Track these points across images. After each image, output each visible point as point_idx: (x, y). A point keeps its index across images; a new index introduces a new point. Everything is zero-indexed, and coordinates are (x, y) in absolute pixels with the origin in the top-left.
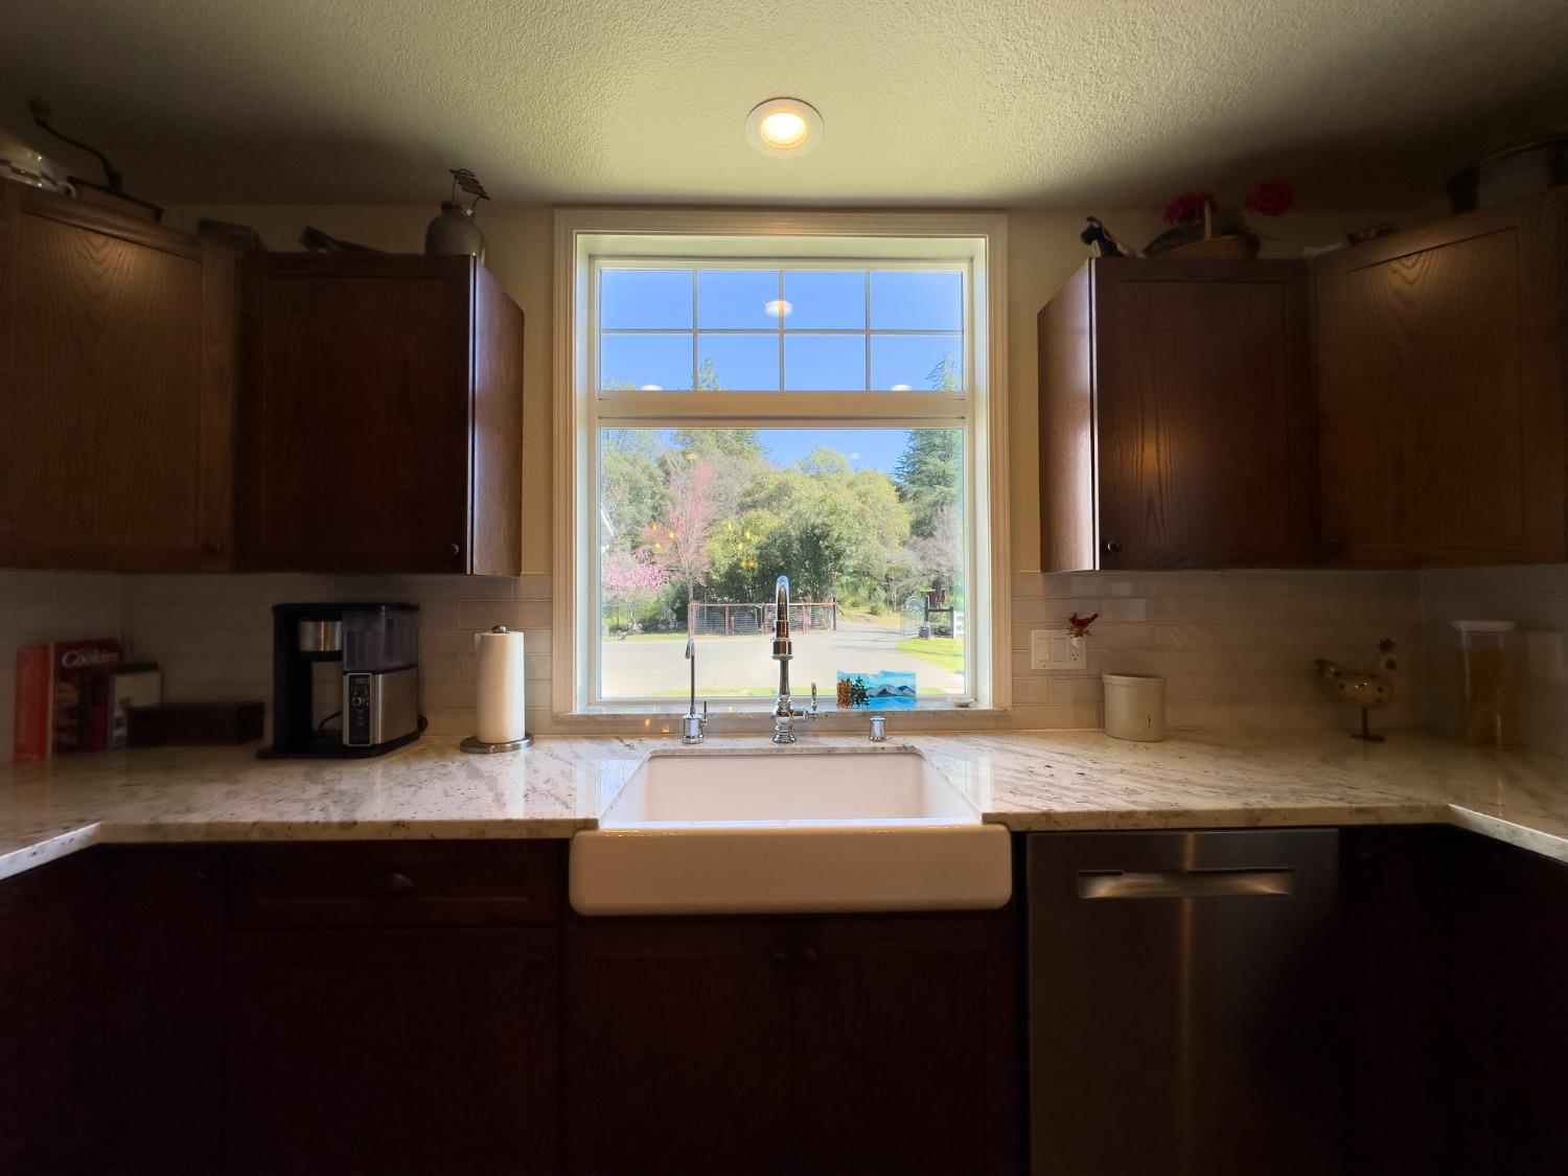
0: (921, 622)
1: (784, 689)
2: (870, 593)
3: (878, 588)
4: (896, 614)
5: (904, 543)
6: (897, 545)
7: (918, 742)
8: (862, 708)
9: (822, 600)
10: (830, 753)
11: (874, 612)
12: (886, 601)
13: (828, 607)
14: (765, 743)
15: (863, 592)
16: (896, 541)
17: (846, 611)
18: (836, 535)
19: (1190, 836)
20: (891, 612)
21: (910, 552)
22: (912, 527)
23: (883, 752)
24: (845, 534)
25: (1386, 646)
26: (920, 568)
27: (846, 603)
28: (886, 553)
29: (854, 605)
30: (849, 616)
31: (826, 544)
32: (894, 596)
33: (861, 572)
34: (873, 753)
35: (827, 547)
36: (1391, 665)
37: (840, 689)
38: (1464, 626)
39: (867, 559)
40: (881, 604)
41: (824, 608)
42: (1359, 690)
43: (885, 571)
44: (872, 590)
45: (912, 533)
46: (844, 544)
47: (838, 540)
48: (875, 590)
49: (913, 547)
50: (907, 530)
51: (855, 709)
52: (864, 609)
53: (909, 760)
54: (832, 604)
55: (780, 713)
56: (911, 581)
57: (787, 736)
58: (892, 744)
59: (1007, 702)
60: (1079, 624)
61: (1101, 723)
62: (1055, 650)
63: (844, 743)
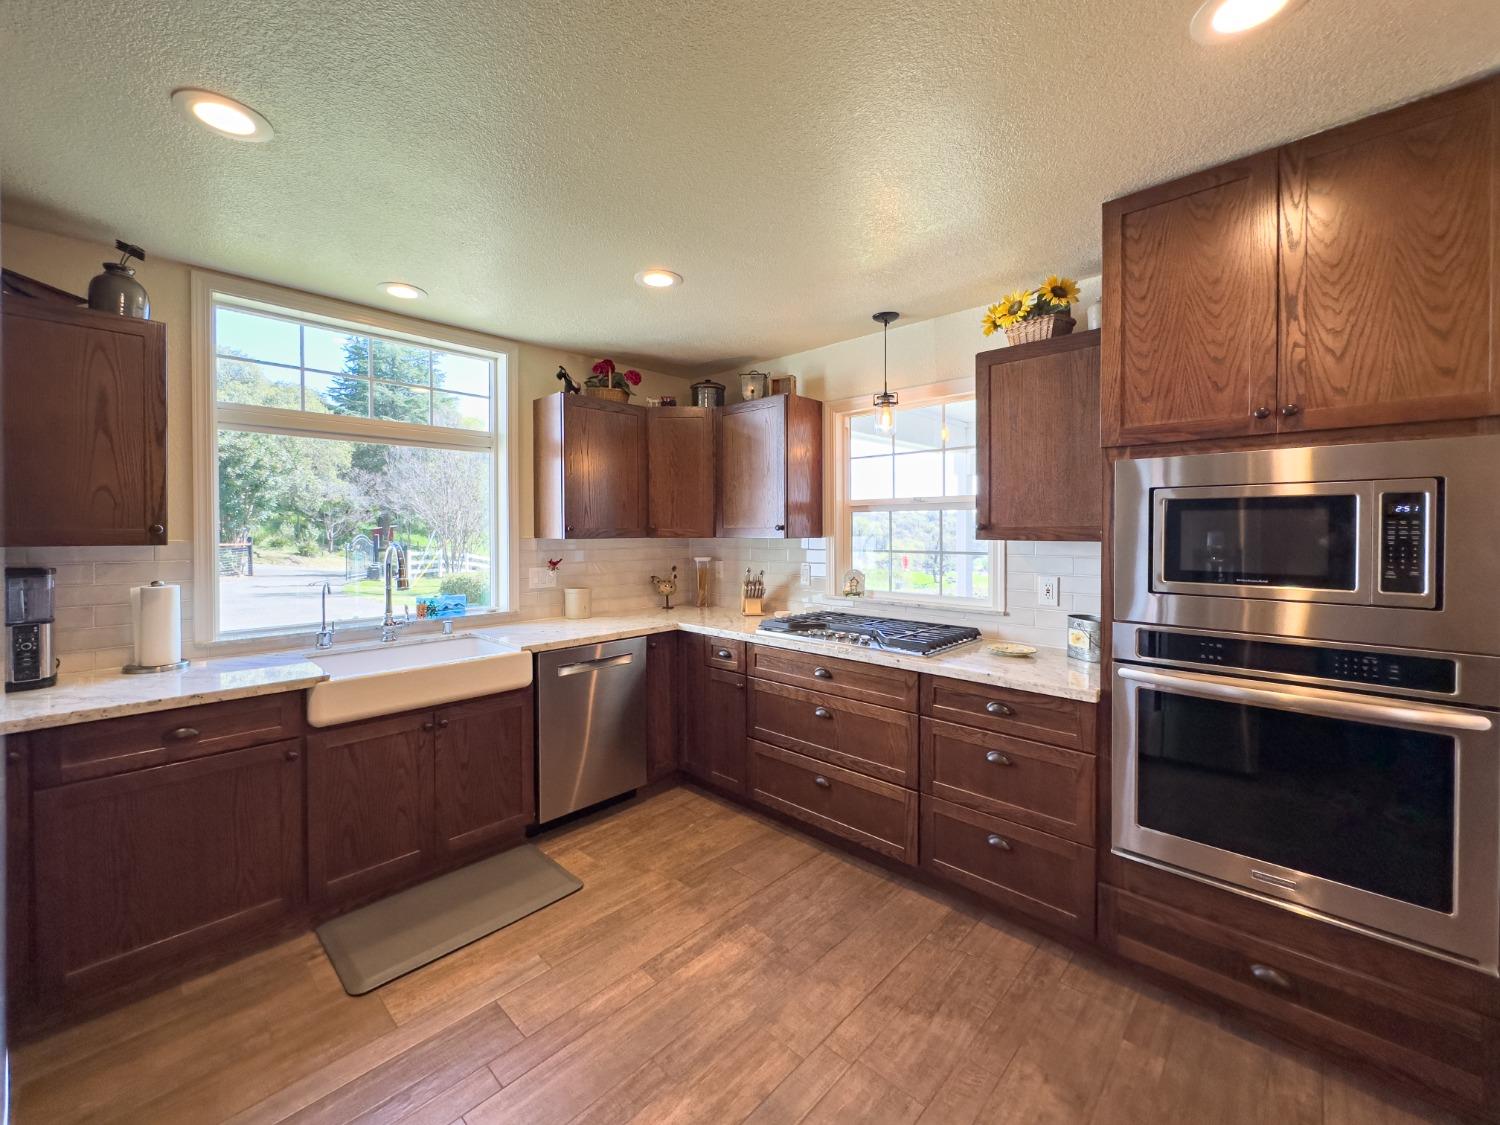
0: (370, 564)
1: (389, 610)
2: (296, 530)
3: (310, 526)
4: (333, 555)
5: (343, 476)
6: (334, 477)
7: (474, 632)
8: (434, 618)
9: (231, 540)
10: (422, 643)
11: (303, 553)
12: (320, 540)
13: (240, 549)
14: (376, 643)
15: (288, 530)
16: (333, 473)
17: (262, 553)
18: (252, 461)
19: (600, 645)
20: (326, 552)
21: (353, 487)
22: (354, 459)
23: (454, 639)
24: (266, 461)
25: (674, 568)
26: (364, 504)
27: (263, 543)
28: (320, 486)
29: (274, 545)
30: (268, 558)
31: (238, 472)
32: (331, 534)
33: (287, 505)
34: (448, 640)
35: (239, 476)
36: (675, 577)
37: (418, 608)
38: (697, 559)
39: (294, 488)
40: (313, 544)
41: (234, 550)
42: (665, 588)
43: (319, 504)
44: (300, 529)
45: (353, 465)
46: (265, 473)
47: (257, 466)
48: (305, 527)
49: (354, 480)
50: (348, 462)
51: (429, 619)
52: (289, 550)
53: (468, 642)
54: (245, 544)
55: (386, 624)
56: (352, 519)
57: (392, 637)
58: (458, 634)
59: (517, 607)
60: (553, 564)
61: (563, 613)
62: (541, 578)
63: (429, 637)
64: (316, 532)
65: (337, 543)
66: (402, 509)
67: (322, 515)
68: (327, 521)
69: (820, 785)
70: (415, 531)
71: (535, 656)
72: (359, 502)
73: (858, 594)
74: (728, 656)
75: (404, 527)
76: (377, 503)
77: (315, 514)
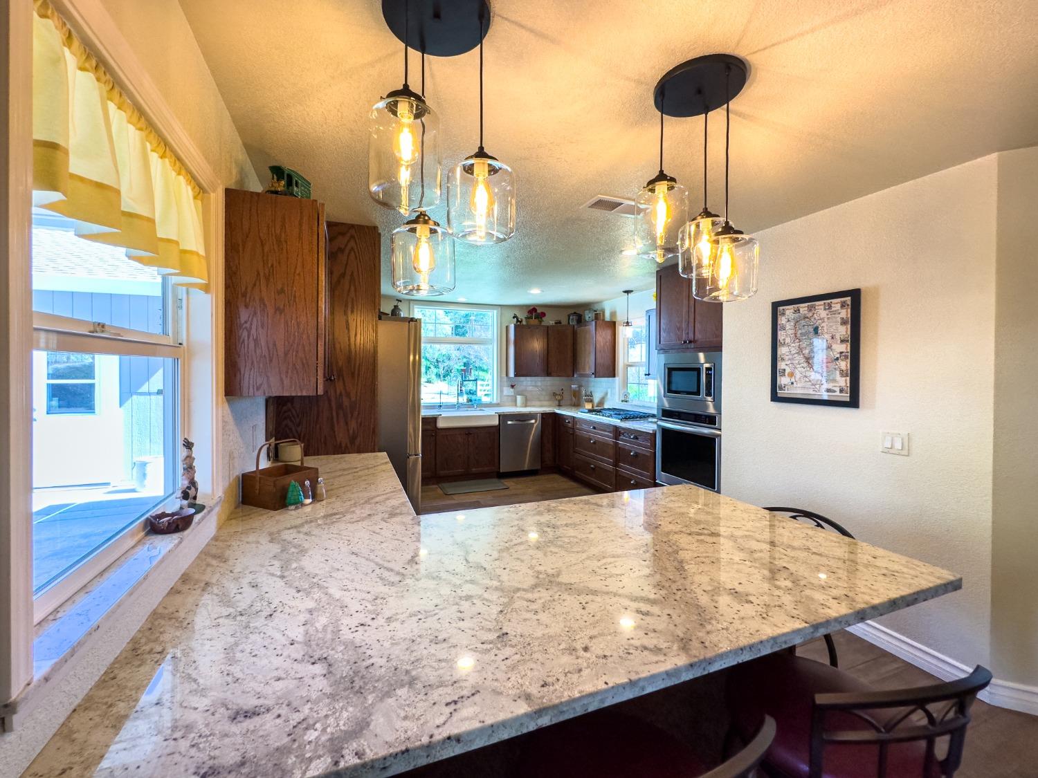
4: (442, 382)
21: (452, 346)
25: (562, 389)
26: (457, 355)
36: (563, 393)
38: (573, 386)
42: (558, 397)
43: (436, 356)
45: (453, 334)
49: (453, 342)
58: (478, 409)
59: (499, 402)
60: (512, 386)
61: (516, 405)
62: (508, 391)
63: (469, 409)
64: (435, 371)
65: (444, 377)
66: (475, 358)
67: (438, 361)
68: (440, 364)
69: (592, 468)
70: (483, 370)
71: (499, 416)
72: (454, 354)
73: (626, 401)
74: (569, 422)
75: (476, 367)
76: (463, 354)
77: (435, 360)
